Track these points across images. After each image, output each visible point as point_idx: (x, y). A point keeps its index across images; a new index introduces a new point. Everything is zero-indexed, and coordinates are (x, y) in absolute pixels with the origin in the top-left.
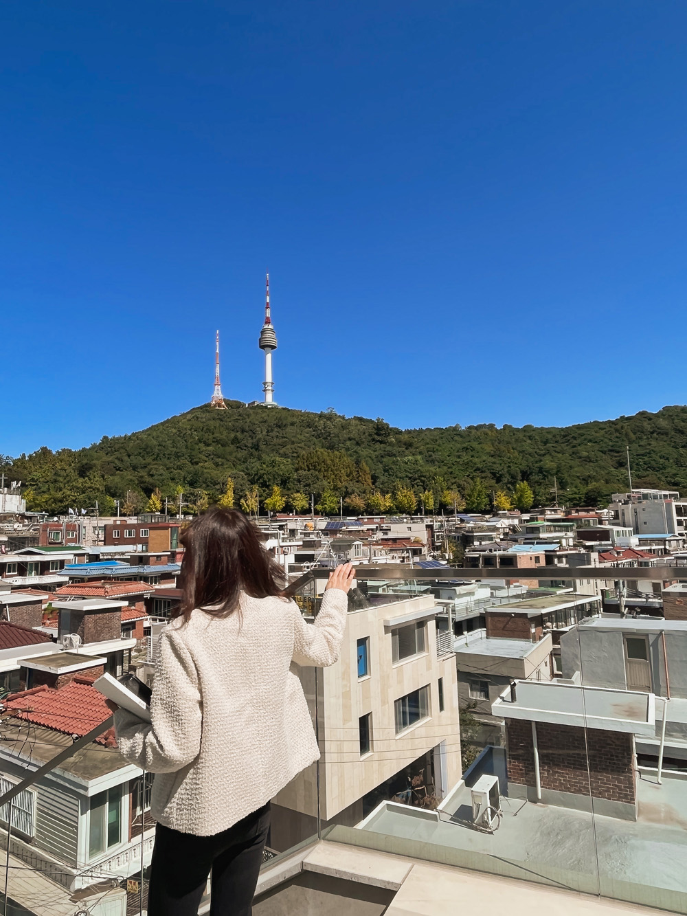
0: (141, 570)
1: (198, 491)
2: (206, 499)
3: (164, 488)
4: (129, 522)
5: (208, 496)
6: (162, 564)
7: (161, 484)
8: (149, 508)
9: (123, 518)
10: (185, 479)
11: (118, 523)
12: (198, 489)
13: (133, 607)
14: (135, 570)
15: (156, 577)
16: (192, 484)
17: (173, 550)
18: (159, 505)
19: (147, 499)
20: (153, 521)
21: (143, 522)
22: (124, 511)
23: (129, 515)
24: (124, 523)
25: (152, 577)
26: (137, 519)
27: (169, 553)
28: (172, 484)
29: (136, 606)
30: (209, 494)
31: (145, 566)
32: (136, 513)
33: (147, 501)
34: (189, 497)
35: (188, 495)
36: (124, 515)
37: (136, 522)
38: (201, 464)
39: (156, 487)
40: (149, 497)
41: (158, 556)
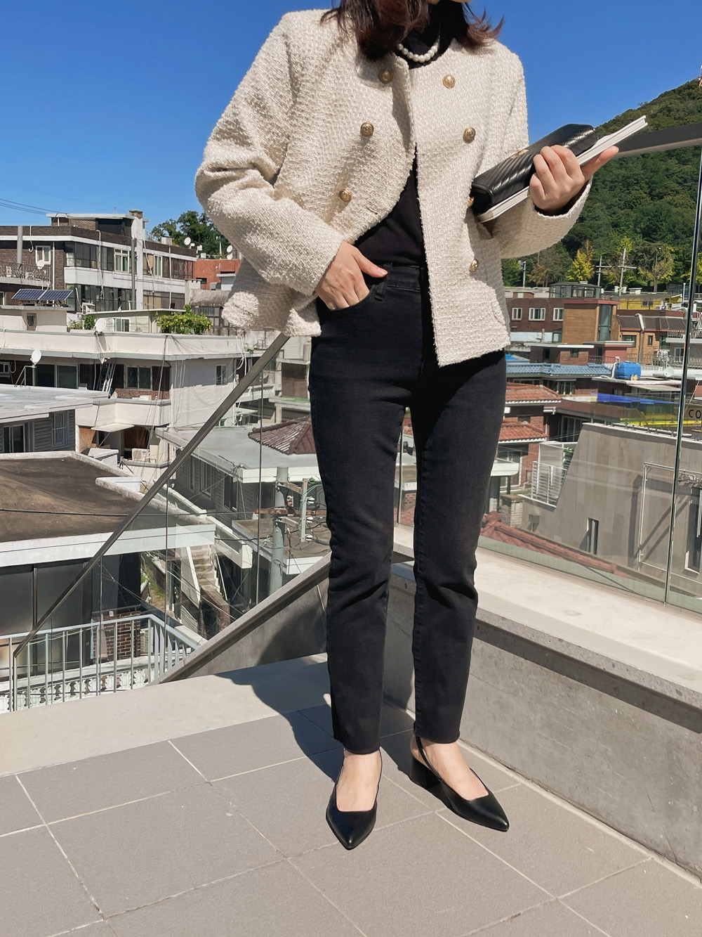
0: (546, 370)
1: (657, 246)
2: (671, 260)
3: (600, 240)
4: (537, 296)
5: (674, 256)
6: (581, 363)
7: (595, 235)
8: (572, 274)
9: (529, 289)
10: (636, 223)
11: (521, 296)
12: (658, 243)
13: (526, 423)
14: (536, 369)
15: (568, 383)
16: (649, 234)
17: (601, 342)
18: (588, 270)
19: (570, 259)
20: (575, 295)
21: (558, 296)
22: (533, 278)
23: (540, 286)
24: (530, 297)
25: (562, 383)
26: (549, 292)
27: (592, 347)
28: (613, 234)
29: (532, 421)
30: (677, 253)
31: (553, 365)
32: (550, 282)
33: (571, 264)
34: (642, 257)
35: (640, 254)
36: (532, 285)
37: (546, 296)
38: (669, 198)
39: (586, 238)
40: (574, 256)
41: (573, 351)
